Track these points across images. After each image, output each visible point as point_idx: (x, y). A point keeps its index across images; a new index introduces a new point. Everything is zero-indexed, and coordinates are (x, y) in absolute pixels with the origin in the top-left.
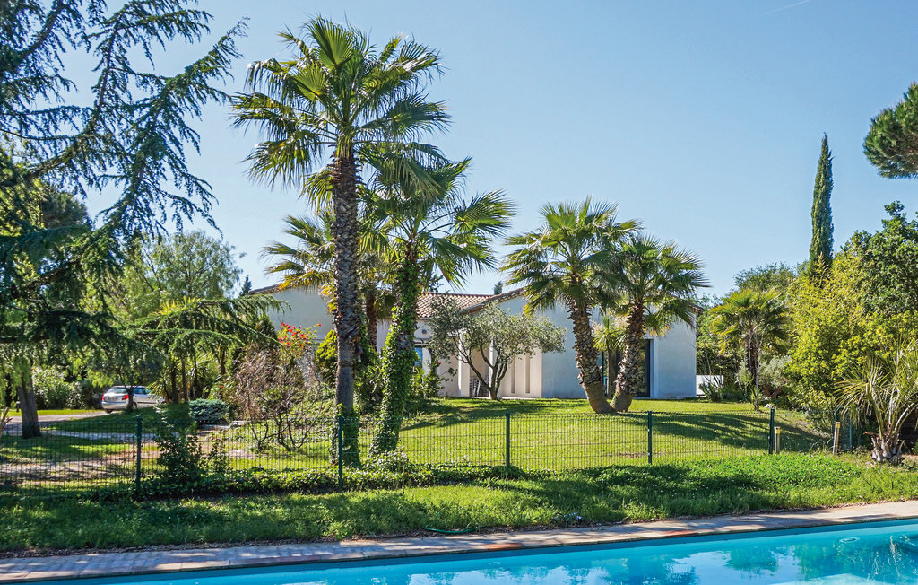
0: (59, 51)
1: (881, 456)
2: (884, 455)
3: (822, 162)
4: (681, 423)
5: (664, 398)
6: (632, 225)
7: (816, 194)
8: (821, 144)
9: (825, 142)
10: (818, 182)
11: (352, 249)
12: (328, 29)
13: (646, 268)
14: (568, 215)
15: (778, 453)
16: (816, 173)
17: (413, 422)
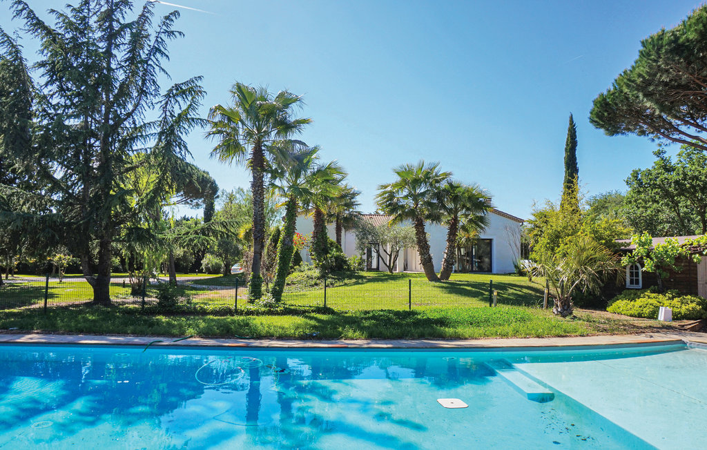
0: (144, 111)
1: (557, 310)
2: (559, 310)
3: (569, 130)
4: (465, 287)
5: (498, 273)
6: (447, 175)
7: (566, 149)
8: (568, 119)
9: (571, 118)
10: (567, 142)
11: (260, 195)
12: (242, 88)
13: (456, 199)
14: (408, 171)
15: (496, 305)
16: (567, 136)
17: (341, 284)
